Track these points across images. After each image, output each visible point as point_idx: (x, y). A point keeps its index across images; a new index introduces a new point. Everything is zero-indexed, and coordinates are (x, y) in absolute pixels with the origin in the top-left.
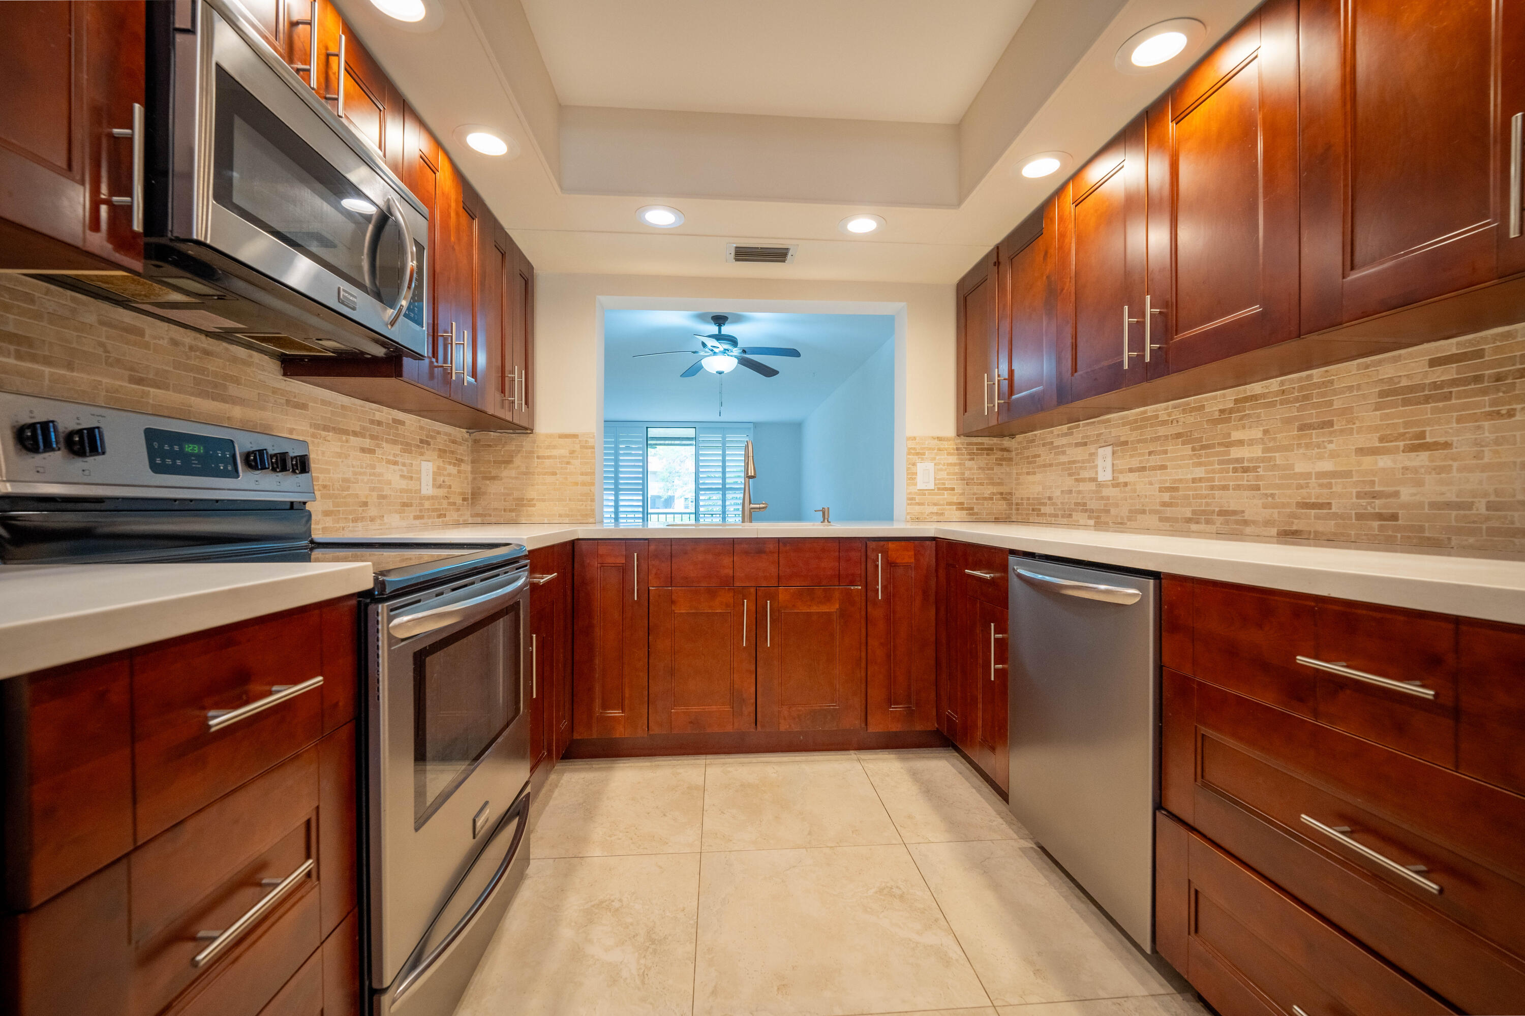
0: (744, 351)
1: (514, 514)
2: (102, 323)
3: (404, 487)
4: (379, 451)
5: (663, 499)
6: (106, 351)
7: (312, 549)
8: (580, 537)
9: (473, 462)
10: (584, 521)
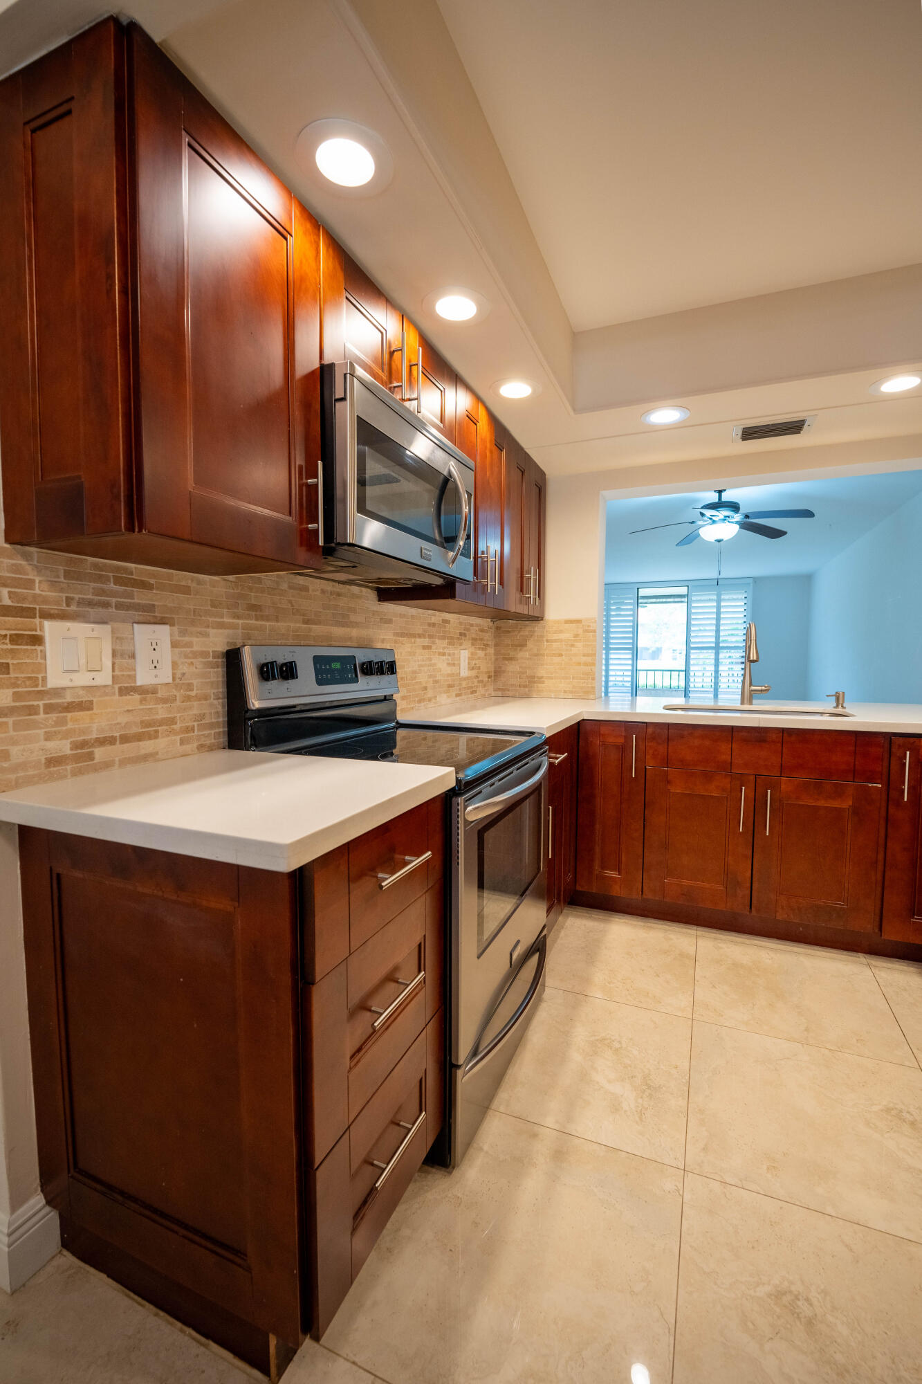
0: (747, 517)
1: (527, 689)
2: (290, 588)
3: (449, 672)
4: (434, 647)
5: (650, 651)
6: (292, 606)
7: (397, 728)
8: (585, 718)
9: (496, 645)
10: (586, 698)
